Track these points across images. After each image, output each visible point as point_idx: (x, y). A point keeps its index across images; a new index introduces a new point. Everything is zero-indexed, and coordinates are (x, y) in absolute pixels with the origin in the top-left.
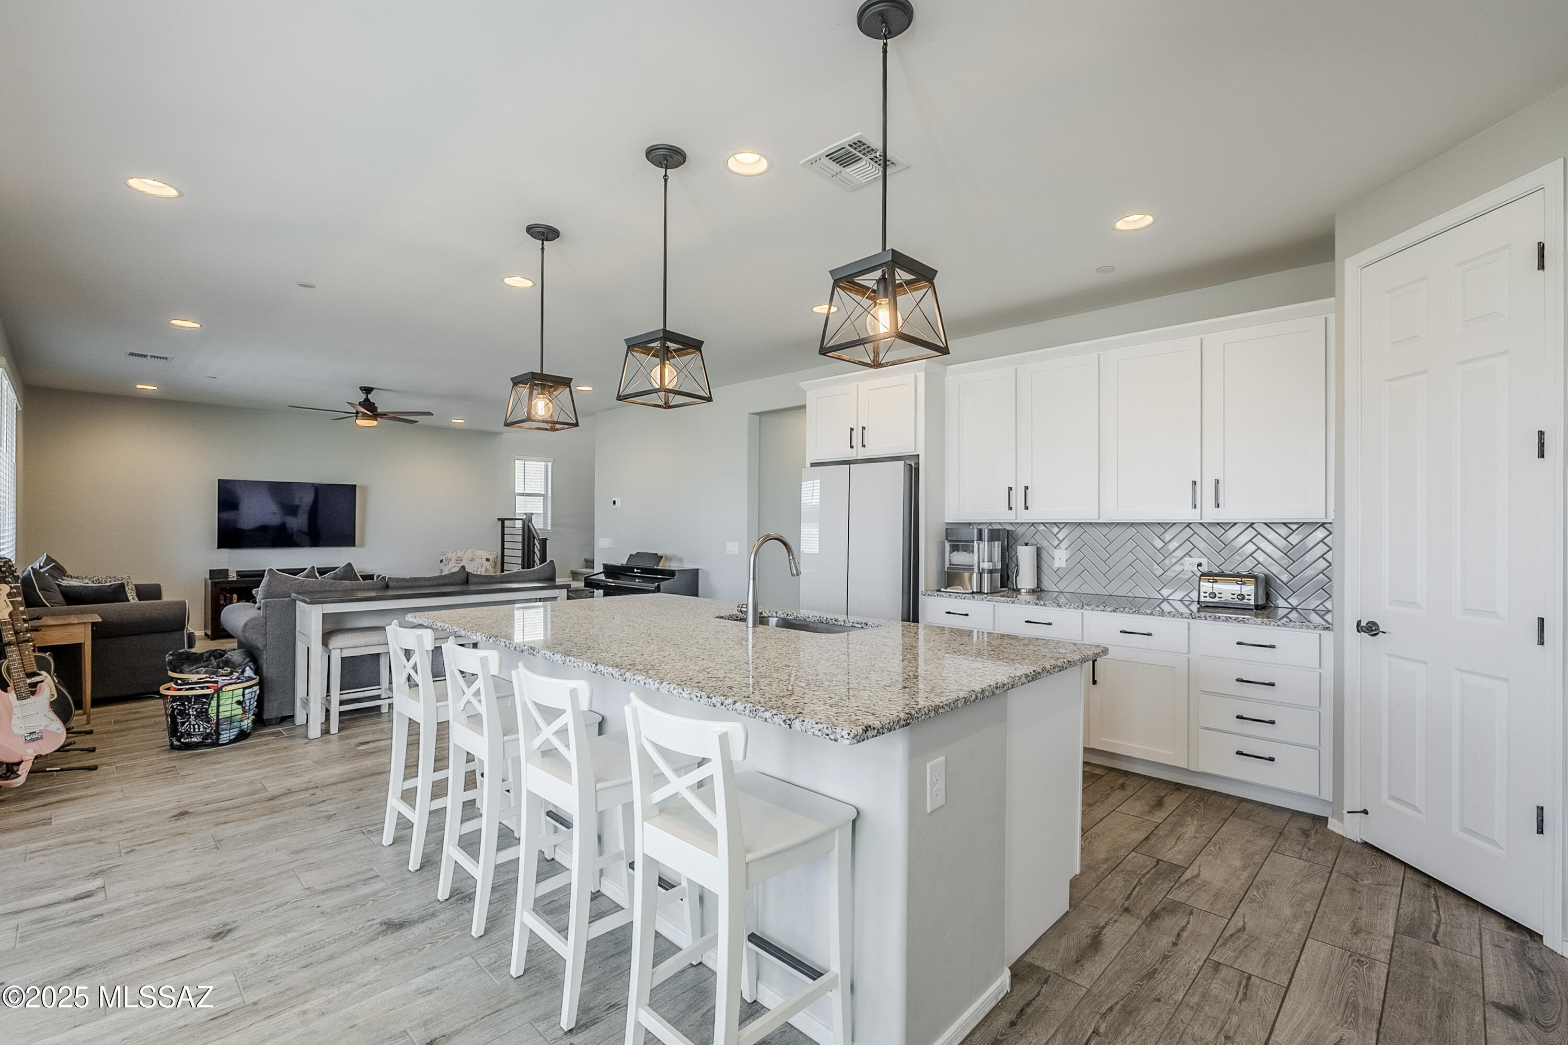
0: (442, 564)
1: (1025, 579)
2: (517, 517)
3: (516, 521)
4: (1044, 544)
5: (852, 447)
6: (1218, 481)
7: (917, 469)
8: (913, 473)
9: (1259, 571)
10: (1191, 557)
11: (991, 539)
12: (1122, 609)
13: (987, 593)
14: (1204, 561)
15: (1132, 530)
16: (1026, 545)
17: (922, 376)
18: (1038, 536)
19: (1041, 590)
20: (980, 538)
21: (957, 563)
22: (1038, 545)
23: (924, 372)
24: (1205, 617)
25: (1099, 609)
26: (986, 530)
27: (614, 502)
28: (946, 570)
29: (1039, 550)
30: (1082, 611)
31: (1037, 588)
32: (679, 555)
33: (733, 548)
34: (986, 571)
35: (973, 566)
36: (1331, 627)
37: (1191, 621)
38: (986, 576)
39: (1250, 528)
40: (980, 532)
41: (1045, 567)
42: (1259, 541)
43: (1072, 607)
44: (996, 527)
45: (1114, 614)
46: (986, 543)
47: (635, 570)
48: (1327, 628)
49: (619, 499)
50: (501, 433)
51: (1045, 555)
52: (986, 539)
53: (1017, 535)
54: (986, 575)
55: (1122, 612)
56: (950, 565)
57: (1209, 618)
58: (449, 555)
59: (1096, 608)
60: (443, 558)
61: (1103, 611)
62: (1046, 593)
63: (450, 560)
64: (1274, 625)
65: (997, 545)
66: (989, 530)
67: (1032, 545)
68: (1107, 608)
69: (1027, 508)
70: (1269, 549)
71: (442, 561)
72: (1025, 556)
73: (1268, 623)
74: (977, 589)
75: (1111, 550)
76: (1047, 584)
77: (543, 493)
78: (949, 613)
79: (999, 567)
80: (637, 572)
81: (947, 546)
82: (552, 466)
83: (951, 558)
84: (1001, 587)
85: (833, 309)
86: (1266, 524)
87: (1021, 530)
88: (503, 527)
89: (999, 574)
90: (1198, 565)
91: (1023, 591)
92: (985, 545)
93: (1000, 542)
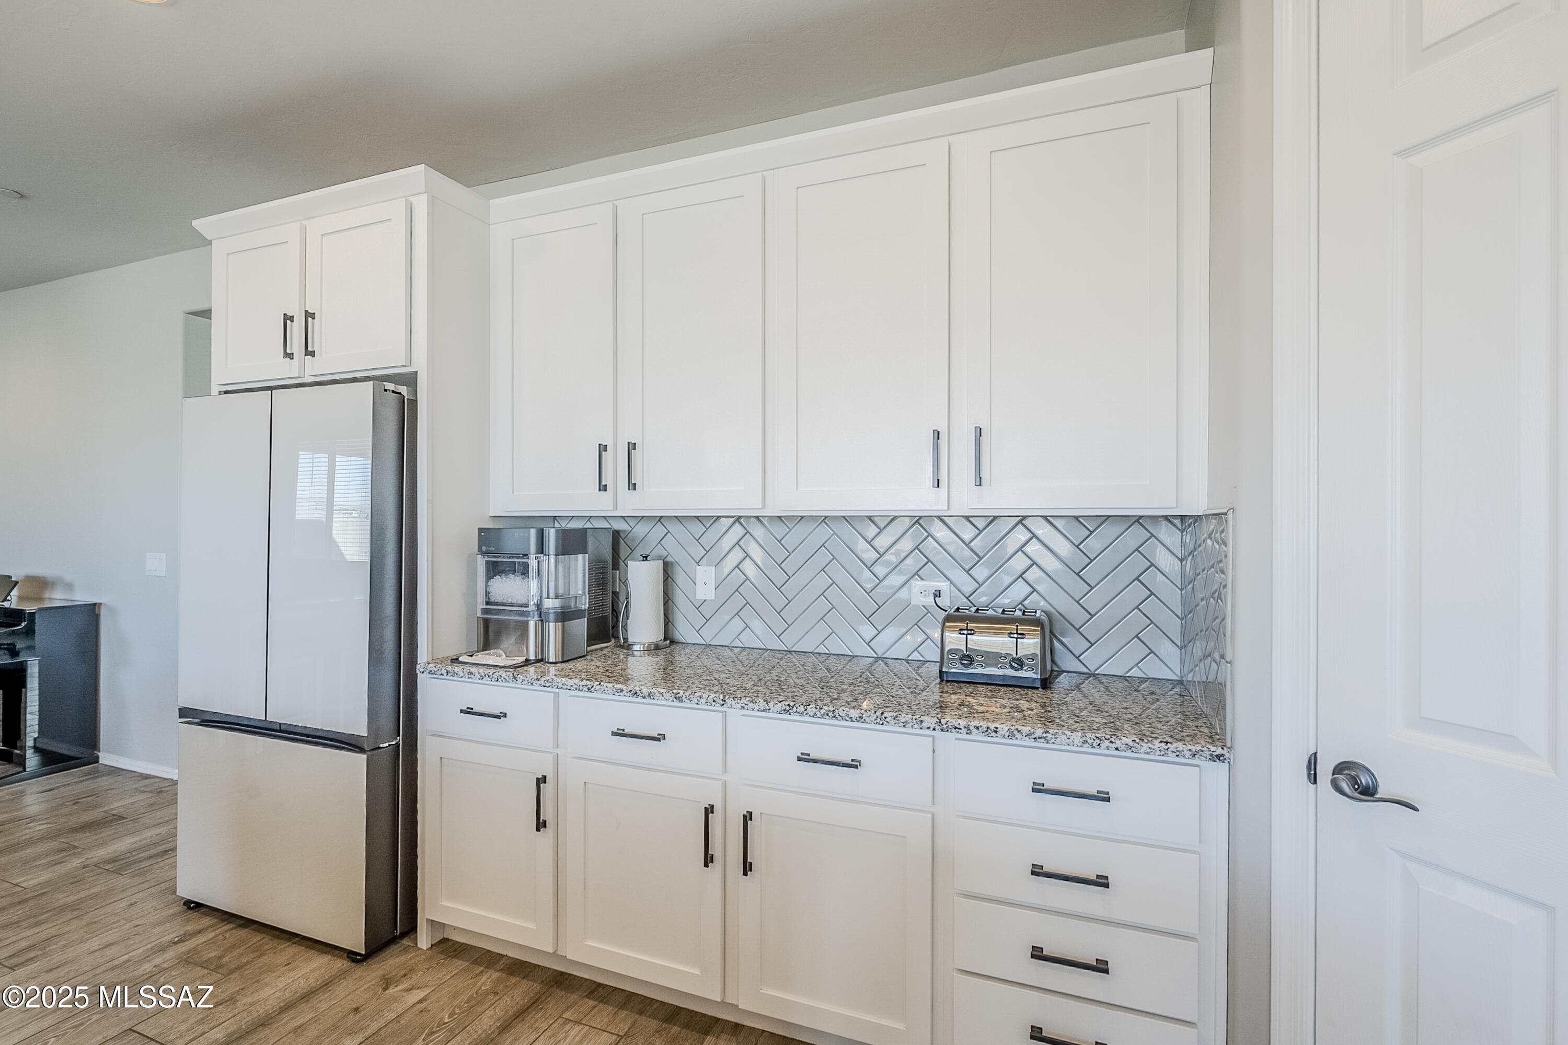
1: (642, 625)
4: (675, 554)
5: (289, 356)
6: (979, 432)
7: (414, 403)
8: (407, 410)
9: (1037, 604)
10: (922, 579)
11: (568, 550)
12: (802, 709)
13: (555, 662)
14: (944, 586)
15: (824, 532)
16: (645, 558)
17: (421, 205)
18: (669, 542)
19: (673, 642)
20: (541, 549)
21: (499, 600)
22: (669, 559)
23: (425, 197)
24: (967, 728)
25: (756, 707)
26: (552, 531)
28: (479, 614)
29: (668, 569)
31: (665, 639)
32: (68, 573)
33: (156, 563)
34: (552, 617)
35: (526, 606)
36: (1227, 756)
37: (937, 733)
38: (552, 628)
39: (1020, 526)
40: (541, 535)
41: (680, 599)
42: (1033, 548)
43: (703, 701)
44: (573, 525)
46: (552, 558)
48: (1218, 757)
51: (680, 577)
52: (552, 550)
53: (633, 540)
54: (552, 625)
56: (488, 603)
57: (975, 731)
59: (751, 705)
62: (680, 645)
64: (1108, 748)
65: (580, 563)
66: (557, 531)
67: (659, 558)
68: (771, 704)
69: (633, 486)
70: (1051, 564)
72: (642, 578)
73: (1095, 745)
74: (533, 655)
75: (789, 566)
76: (684, 631)
78: (469, 711)
79: (584, 604)
81: (481, 562)
83: (491, 589)
84: (588, 646)
86: (1045, 518)
87: (640, 530)
89: (586, 619)
90: (935, 596)
91: (636, 648)
92: (549, 562)
93: (587, 555)
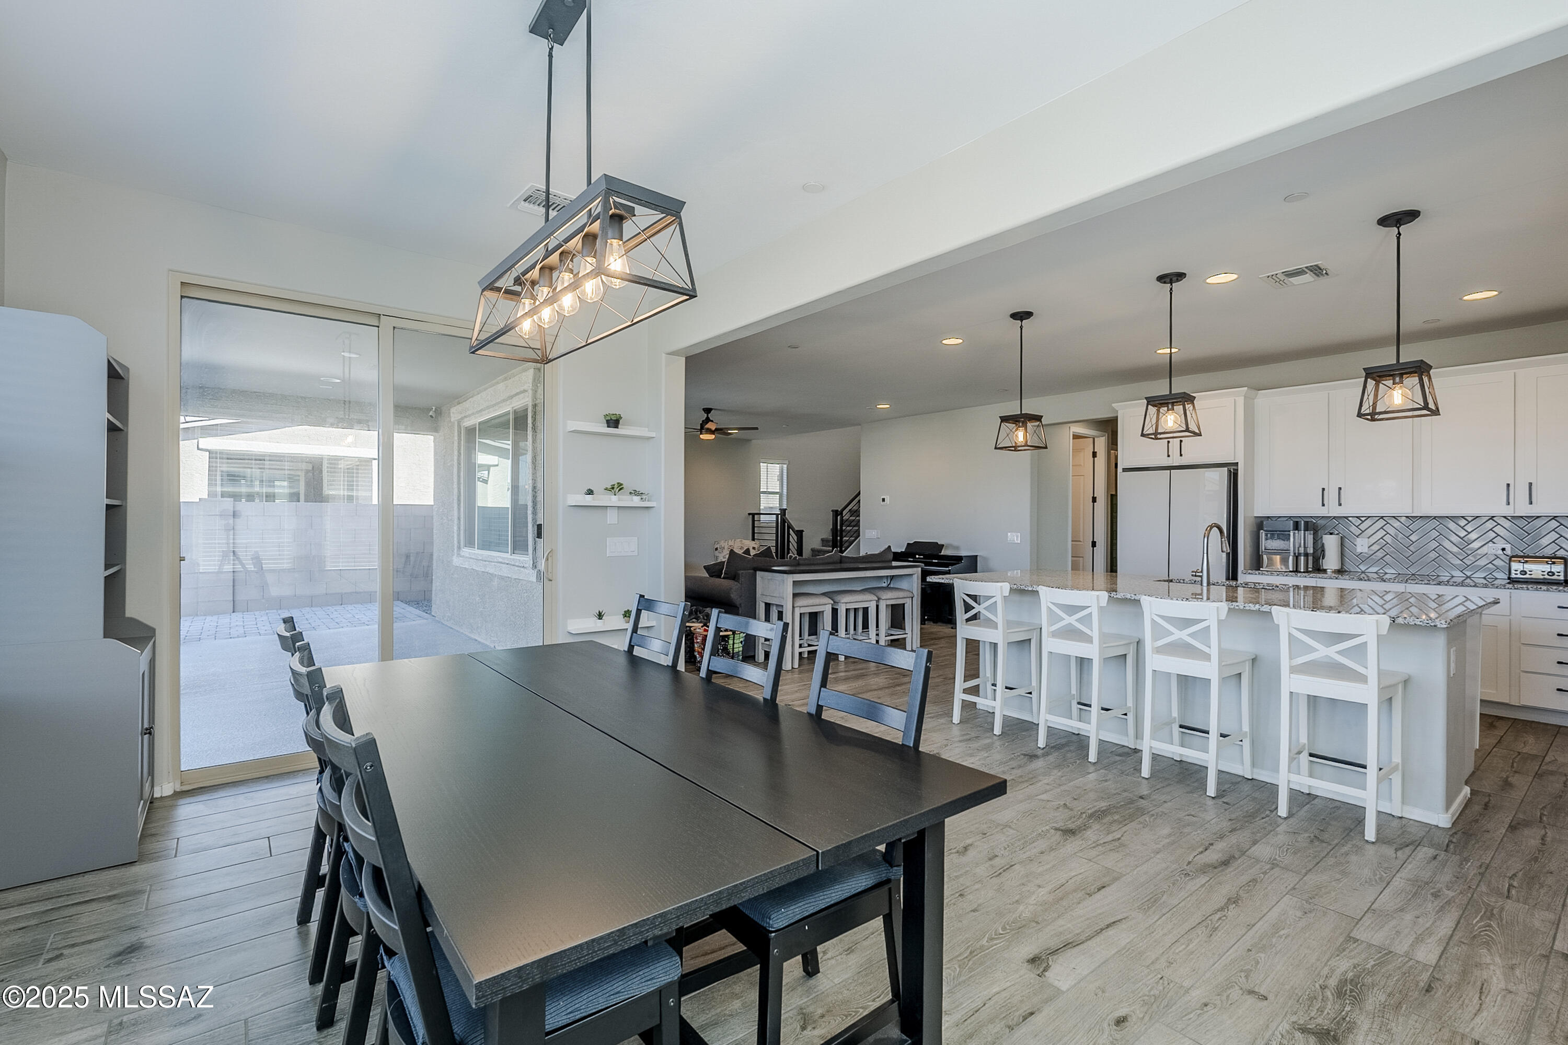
0: (717, 552)
1: (1331, 562)
2: (761, 512)
3: (761, 516)
4: (1348, 534)
5: (1169, 456)
6: (1530, 484)
7: (1237, 474)
8: (1233, 477)
9: (1562, 554)
10: (1494, 543)
11: (1306, 529)
13: (1304, 572)
14: (1508, 546)
15: (1436, 522)
16: (1332, 534)
17: (1241, 401)
18: (1339, 527)
19: (1345, 571)
20: (1296, 528)
21: (1272, 548)
22: (1343, 535)
23: (1243, 397)
24: (1518, 589)
25: (1423, 583)
26: (1303, 522)
27: (884, 500)
28: (1261, 553)
29: (1343, 539)
30: (1406, 584)
31: (1342, 568)
32: (955, 544)
33: (1014, 537)
34: (1302, 555)
35: (1290, 550)
37: (1507, 591)
39: (1553, 520)
40: (1295, 524)
41: (1348, 552)
43: (1396, 581)
44: (1310, 520)
45: (1439, 586)
46: (1302, 532)
47: (917, 556)
49: (888, 497)
50: (751, 440)
51: (1348, 543)
52: (1301, 529)
53: (1325, 526)
54: (1302, 558)
55: (1446, 585)
56: (1266, 550)
57: (1521, 590)
58: (723, 544)
60: (718, 546)
61: (1427, 584)
62: (1348, 572)
63: (724, 548)
65: (1310, 534)
67: (1337, 535)
69: (1338, 504)
71: (716, 549)
72: (1331, 543)
74: (1293, 568)
75: (1413, 538)
76: (1350, 566)
77: (778, 491)
79: (1311, 552)
80: (919, 558)
81: (1263, 535)
82: (787, 468)
83: (1267, 545)
84: (1313, 567)
85: (1173, 350)
87: (1329, 522)
88: (753, 521)
89: (1311, 557)
90: (1502, 550)
91: (1329, 569)
92: (1300, 534)
93: (1312, 532)
